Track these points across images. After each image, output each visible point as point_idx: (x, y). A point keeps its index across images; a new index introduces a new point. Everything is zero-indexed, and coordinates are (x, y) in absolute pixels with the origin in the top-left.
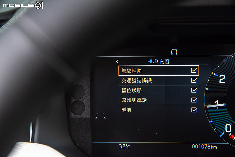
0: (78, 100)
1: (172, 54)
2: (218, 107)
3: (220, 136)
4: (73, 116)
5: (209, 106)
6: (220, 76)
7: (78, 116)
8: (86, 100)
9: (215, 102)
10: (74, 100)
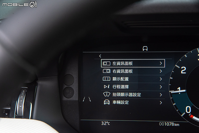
0: (69, 86)
1: (143, 50)
2: (180, 92)
3: (182, 115)
4: (65, 99)
5: (173, 92)
6: (182, 68)
7: (69, 99)
8: (75, 86)
9: (178, 89)
10: (66, 86)
